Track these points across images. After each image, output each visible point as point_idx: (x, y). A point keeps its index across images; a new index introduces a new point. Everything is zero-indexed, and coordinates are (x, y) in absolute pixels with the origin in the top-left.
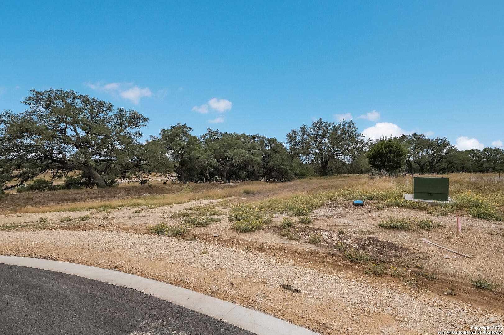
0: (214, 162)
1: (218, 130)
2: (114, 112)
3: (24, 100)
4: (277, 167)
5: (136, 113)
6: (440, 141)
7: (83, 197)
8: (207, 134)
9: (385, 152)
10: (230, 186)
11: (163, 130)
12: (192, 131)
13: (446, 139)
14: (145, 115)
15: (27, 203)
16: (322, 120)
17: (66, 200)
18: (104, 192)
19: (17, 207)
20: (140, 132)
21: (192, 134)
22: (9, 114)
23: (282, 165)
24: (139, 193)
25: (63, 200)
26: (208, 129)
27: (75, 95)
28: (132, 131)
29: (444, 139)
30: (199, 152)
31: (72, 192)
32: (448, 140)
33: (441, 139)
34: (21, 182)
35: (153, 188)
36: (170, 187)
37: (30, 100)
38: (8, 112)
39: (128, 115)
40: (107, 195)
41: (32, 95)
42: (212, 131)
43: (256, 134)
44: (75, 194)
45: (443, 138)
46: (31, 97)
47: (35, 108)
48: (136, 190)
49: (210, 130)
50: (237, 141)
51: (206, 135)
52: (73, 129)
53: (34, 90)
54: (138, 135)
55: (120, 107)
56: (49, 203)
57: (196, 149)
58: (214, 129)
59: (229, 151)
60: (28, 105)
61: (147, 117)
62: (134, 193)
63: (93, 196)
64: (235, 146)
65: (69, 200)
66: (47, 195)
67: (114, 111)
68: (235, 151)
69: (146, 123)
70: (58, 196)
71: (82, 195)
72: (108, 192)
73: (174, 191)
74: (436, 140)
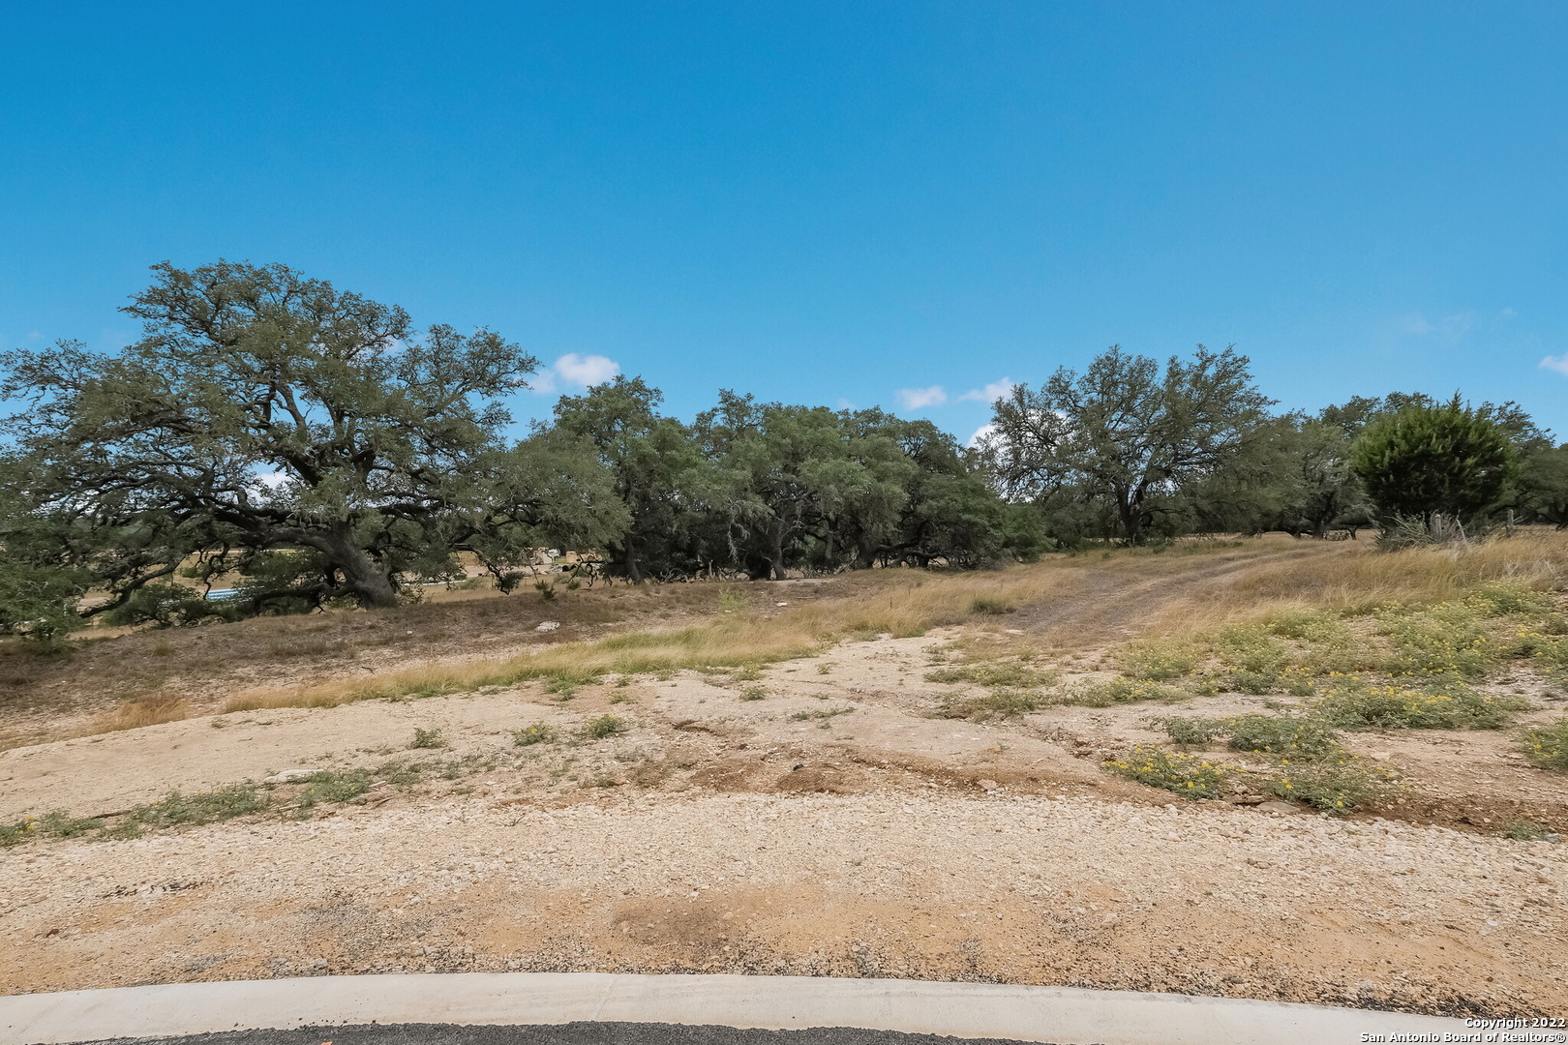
0: (757, 506)
1: (750, 397)
2: (411, 341)
3: (133, 303)
4: (952, 517)
5: (493, 342)
6: (1495, 414)
7: (339, 640)
8: (716, 410)
9: (1440, 451)
10: (809, 590)
11: (564, 400)
12: (663, 400)
13: (1517, 408)
14: (528, 350)
15: (164, 668)
16: (1120, 352)
17: (291, 654)
18: (403, 621)
19: (134, 683)
20: (504, 408)
21: (662, 410)
22: (71, 352)
23: (967, 510)
24: (519, 619)
25: (281, 655)
26: (722, 393)
27: (294, 283)
28: (477, 402)
29: (1512, 408)
30: (703, 473)
31: (299, 626)
32: (1524, 410)
33: (1497, 406)
34: (121, 594)
35: (562, 603)
36: (613, 597)
37: (149, 300)
38: (71, 347)
39: (463, 350)
40: (420, 632)
41: (160, 285)
42: (734, 401)
43: (871, 407)
44: (310, 631)
45: (1504, 405)
46: (155, 290)
47: (161, 331)
48: (507, 612)
49: (727, 397)
50: (823, 433)
51: (714, 415)
52: (285, 404)
53: (166, 266)
54: (495, 417)
55: (439, 323)
56: (237, 667)
57: (689, 464)
58: (740, 394)
59: (804, 467)
60: (140, 318)
61: (531, 356)
62: (502, 622)
63: (374, 637)
64: (819, 448)
65: (300, 655)
66: (220, 639)
67: (411, 337)
68: (826, 466)
69: (526, 377)
70: (256, 638)
71: (335, 634)
72: (417, 619)
73: (632, 610)
74: (1481, 410)
